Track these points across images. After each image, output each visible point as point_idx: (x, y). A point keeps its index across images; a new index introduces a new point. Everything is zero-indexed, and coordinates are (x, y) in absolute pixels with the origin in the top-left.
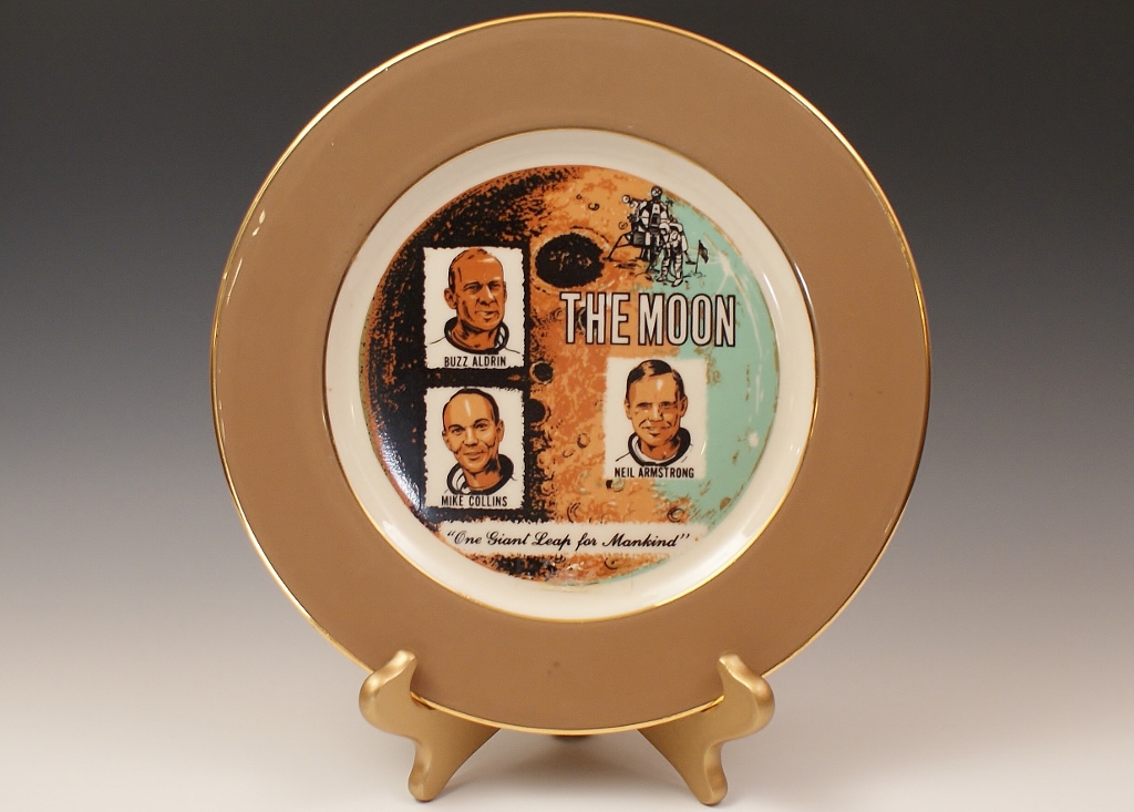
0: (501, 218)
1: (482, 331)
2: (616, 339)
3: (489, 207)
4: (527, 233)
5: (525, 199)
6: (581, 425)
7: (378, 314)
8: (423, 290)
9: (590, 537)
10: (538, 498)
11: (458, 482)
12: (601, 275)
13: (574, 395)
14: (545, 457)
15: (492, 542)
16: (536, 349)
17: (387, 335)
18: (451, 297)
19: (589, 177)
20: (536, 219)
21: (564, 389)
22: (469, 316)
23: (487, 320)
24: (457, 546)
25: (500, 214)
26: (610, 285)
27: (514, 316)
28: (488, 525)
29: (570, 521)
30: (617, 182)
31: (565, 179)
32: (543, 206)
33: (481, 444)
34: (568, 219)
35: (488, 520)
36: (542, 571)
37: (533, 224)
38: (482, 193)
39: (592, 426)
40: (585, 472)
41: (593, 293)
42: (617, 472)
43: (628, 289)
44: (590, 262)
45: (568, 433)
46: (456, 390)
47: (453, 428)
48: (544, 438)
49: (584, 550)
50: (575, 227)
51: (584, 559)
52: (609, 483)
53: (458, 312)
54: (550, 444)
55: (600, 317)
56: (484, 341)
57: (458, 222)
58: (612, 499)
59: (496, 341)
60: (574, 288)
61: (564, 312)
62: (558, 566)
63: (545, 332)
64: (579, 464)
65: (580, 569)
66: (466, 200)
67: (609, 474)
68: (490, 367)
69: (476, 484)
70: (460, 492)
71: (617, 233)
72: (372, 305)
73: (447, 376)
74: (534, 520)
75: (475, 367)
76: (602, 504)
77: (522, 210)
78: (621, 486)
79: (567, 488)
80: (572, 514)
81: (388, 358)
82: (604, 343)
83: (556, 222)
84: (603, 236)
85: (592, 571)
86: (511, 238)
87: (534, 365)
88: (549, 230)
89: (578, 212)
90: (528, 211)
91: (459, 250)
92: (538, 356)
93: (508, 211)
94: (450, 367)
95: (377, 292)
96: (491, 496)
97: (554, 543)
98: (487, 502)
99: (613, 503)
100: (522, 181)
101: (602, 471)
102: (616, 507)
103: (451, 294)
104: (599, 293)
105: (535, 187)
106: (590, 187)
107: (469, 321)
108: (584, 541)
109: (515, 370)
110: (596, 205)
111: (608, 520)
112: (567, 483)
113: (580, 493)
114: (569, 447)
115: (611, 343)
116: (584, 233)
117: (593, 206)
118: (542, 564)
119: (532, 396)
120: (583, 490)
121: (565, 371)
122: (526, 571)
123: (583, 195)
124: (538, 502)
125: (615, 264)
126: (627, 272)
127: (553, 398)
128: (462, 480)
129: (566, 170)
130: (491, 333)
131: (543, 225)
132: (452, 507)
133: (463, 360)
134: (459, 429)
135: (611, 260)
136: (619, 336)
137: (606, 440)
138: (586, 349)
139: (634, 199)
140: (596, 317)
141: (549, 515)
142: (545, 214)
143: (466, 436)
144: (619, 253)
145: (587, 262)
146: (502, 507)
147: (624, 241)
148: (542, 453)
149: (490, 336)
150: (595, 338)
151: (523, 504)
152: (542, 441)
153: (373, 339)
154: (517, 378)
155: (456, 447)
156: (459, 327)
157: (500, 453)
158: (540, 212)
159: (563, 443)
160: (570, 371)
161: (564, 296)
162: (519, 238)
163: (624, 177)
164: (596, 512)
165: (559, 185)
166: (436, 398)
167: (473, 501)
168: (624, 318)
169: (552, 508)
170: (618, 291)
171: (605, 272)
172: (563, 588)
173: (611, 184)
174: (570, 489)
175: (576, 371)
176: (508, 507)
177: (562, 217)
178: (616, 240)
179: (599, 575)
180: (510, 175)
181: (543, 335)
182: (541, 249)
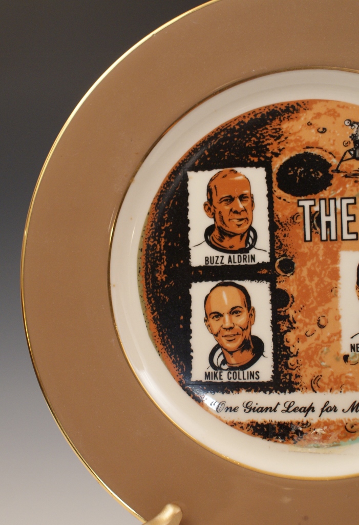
0: (247, 145)
1: (235, 235)
2: (346, 236)
3: (238, 137)
4: (269, 155)
5: (267, 129)
6: (320, 309)
7: (152, 225)
8: (187, 204)
9: (331, 404)
10: (285, 372)
11: (218, 360)
12: (331, 185)
13: (313, 284)
14: (291, 337)
15: (247, 410)
16: (280, 247)
17: (159, 242)
18: (209, 209)
19: (317, 108)
20: (275, 143)
21: (304, 280)
22: (224, 223)
23: (239, 226)
24: (219, 414)
25: (247, 142)
26: (339, 191)
27: (260, 221)
28: (244, 396)
29: (314, 391)
30: (339, 110)
31: (298, 111)
32: (280, 133)
33: (237, 327)
34: (301, 142)
35: (243, 392)
36: (290, 435)
37: (274, 148)
38: (232, 127)
39: (329, 309)
40: (325, 349)
41: (325, 199)
42: (353, 348)
43: (354, 194)
44: (321, 174)
45: (309, 316)
46: (215, 283)
47: (213, 315)
48: (289, 321)
49: (327, 416)
50: (308, 147)
51: (327, 424)
52: (346, 358)
53: (215, 220)
54: (294, 325)
55: (332, 219)
56: (237, 243)
57: (214, 150)
58: (349, 371)
59: (247, 242)
60: (309, 196)
61: (302, 216)
62: (305, 431)
63: (286, 233)
64: (319, 342)
65: (323, 432)
66: (219, 133)
67: (346, 349)
68: (242, 263)
69: (233, 361)
70: (219, 368)
71: (342, 150)
72: (148, 219)
73: (208, 273)
74: (283, 391)
75: (230, 264)
76: (341, 376)
77: (264, 137)
78: (356, 359)
79: (310, 362)
80: (315, 385)
81: (160, 261)
82: (336, 240)
83: (292, 145)
84: (330, 153)
85: (335, 435)
86: (256, 160)
87: (278, 261)
88: (286, 152)
89: (310, 136)
90: (268, 137)
91: (215, 172)
92: (282, 253)
93: (253, 139)
94: (210, 264)
95: (151, 208)
96: (246, 372)
97: (300, 411)
98: (243, 376)
99: (350, 375)
100: (263, 115)
101: (339, 347)
102: (353, 378)
103: (209, 207)
104: (330, 199)
105: (274, 119)
106: (318, 115)
107: (224, 227)
108: (327, 408)
109: (263, 265)
110: (324, 129)
111: (347, 389)
112: (310, 358)
113: (322, 367)
114: (310, 328)
115: (343, 240)
116: (315, 152)
117: (321, 130)
118: (290, 429)
119: (278, 286)
120: (323, 364)
121: (304, 264)
122: (277, 435)
123: (313, 122)
124: (286, 375)
125: (342, 175)
126: (352, 180)
127: (296, 287)
128: (222, 358)
129: (298, 104)
130: (242, 236)
131: (281, 147)
132: (213, 381)
133: (220, 259)
134: (218, 315)
135: (338, 171)
136: (349, 233)
137: (342, 321)
138: (322, 245)
139: (355, 123)
140: (328, 219)
141: (295, 386)
142: (283, 139)
143: (224, 321)
144: (345, 166)
145: (318, 174)
146: (255, 380)
147: (348, 156)
148: (288, 334)
149: (241, 239)
150: (329, 236)
151: (273, 377)
152: (287, 324)
153: (148, 246)
154: (265, 272)
155: (216, 330)
156: (216, 233)
157: (253, 333)
158: (279, 137)
159: (306, 324)
160: (309, 264)
161: (301, 203)
162: (262, 159)
163: (345, 106)
164: (336, 382)
165: (293, 116)
166: (199, 291)
167: (231, 376)
168: (351, 218)
169: (298, 380)
170: (346, 196)
171: (334, 181)
172: (309, 450)
173: (335, 112)
174: (313, 363)
175: (313, 264)
176: (261, 380)
177: (296, 141)
178: (342, 155)
179: (340, 438)
180: (254, 112)
181: (285, 236)
182: (281, 166)
